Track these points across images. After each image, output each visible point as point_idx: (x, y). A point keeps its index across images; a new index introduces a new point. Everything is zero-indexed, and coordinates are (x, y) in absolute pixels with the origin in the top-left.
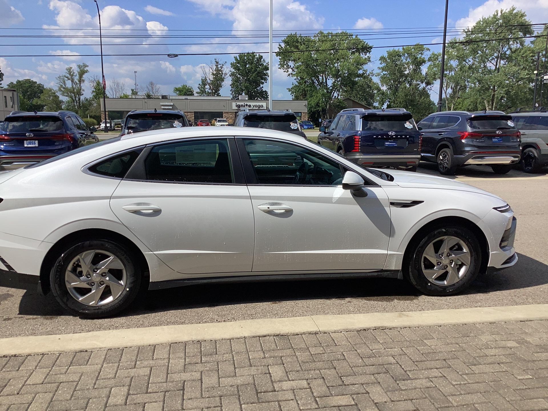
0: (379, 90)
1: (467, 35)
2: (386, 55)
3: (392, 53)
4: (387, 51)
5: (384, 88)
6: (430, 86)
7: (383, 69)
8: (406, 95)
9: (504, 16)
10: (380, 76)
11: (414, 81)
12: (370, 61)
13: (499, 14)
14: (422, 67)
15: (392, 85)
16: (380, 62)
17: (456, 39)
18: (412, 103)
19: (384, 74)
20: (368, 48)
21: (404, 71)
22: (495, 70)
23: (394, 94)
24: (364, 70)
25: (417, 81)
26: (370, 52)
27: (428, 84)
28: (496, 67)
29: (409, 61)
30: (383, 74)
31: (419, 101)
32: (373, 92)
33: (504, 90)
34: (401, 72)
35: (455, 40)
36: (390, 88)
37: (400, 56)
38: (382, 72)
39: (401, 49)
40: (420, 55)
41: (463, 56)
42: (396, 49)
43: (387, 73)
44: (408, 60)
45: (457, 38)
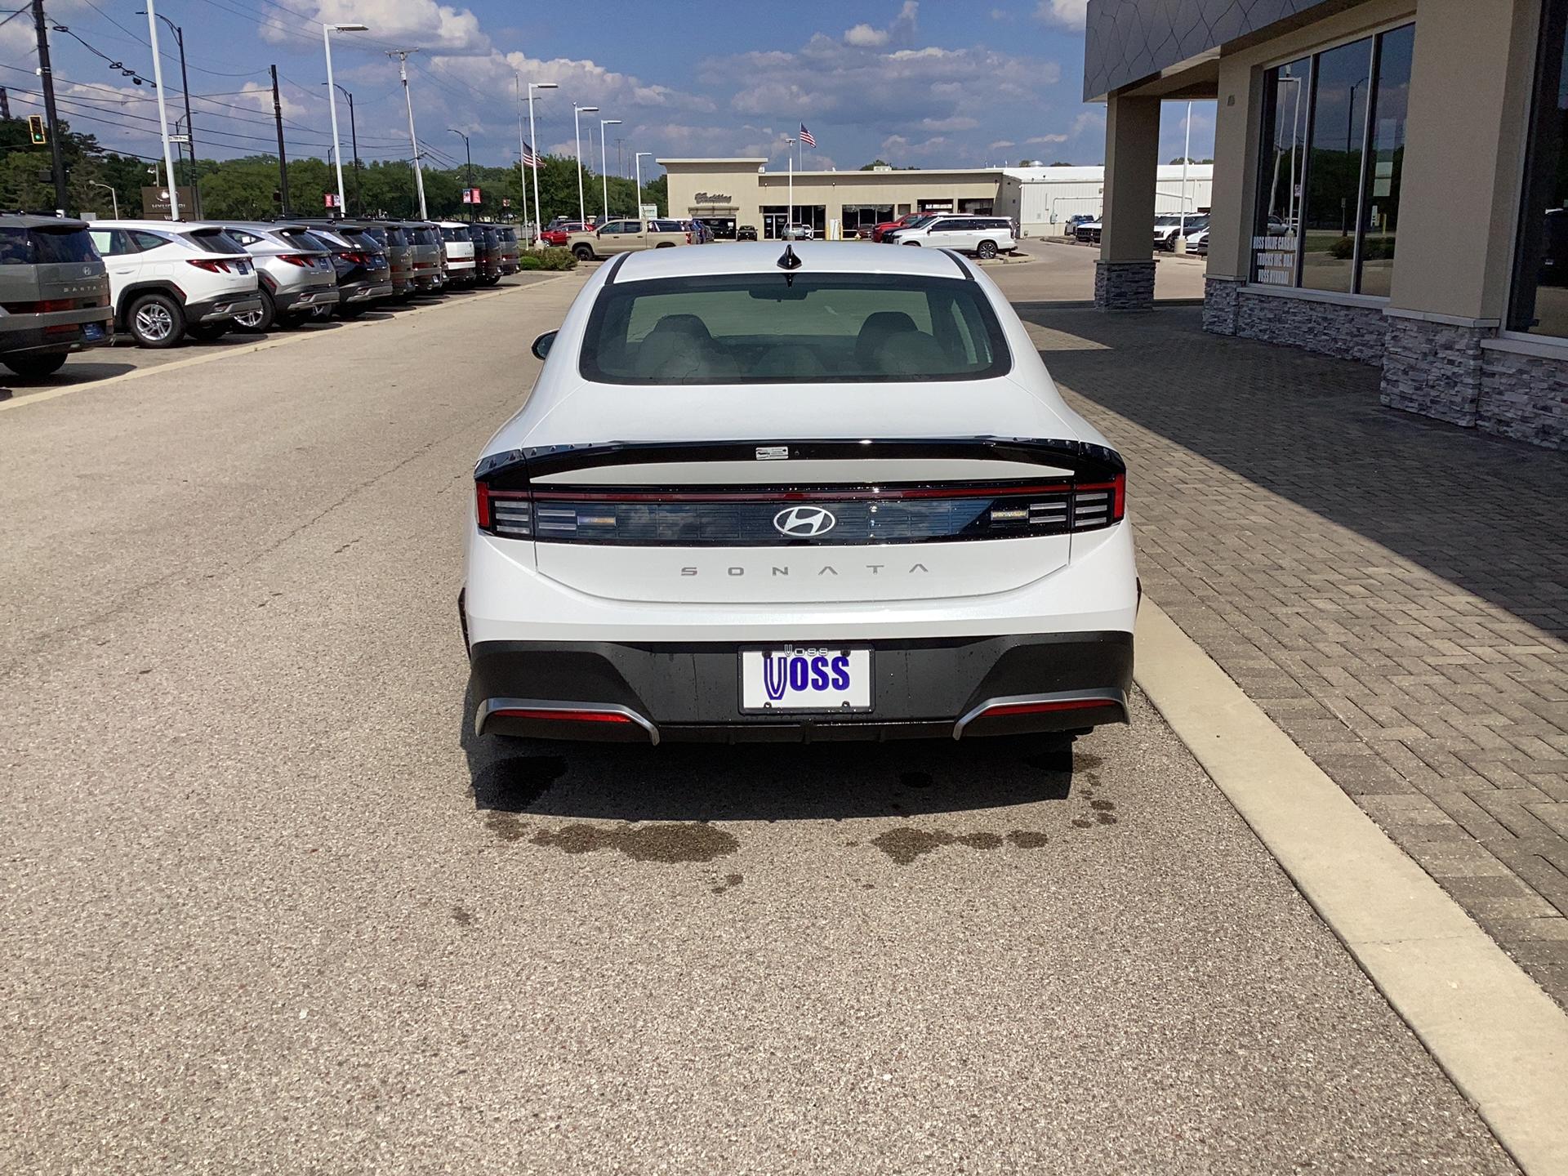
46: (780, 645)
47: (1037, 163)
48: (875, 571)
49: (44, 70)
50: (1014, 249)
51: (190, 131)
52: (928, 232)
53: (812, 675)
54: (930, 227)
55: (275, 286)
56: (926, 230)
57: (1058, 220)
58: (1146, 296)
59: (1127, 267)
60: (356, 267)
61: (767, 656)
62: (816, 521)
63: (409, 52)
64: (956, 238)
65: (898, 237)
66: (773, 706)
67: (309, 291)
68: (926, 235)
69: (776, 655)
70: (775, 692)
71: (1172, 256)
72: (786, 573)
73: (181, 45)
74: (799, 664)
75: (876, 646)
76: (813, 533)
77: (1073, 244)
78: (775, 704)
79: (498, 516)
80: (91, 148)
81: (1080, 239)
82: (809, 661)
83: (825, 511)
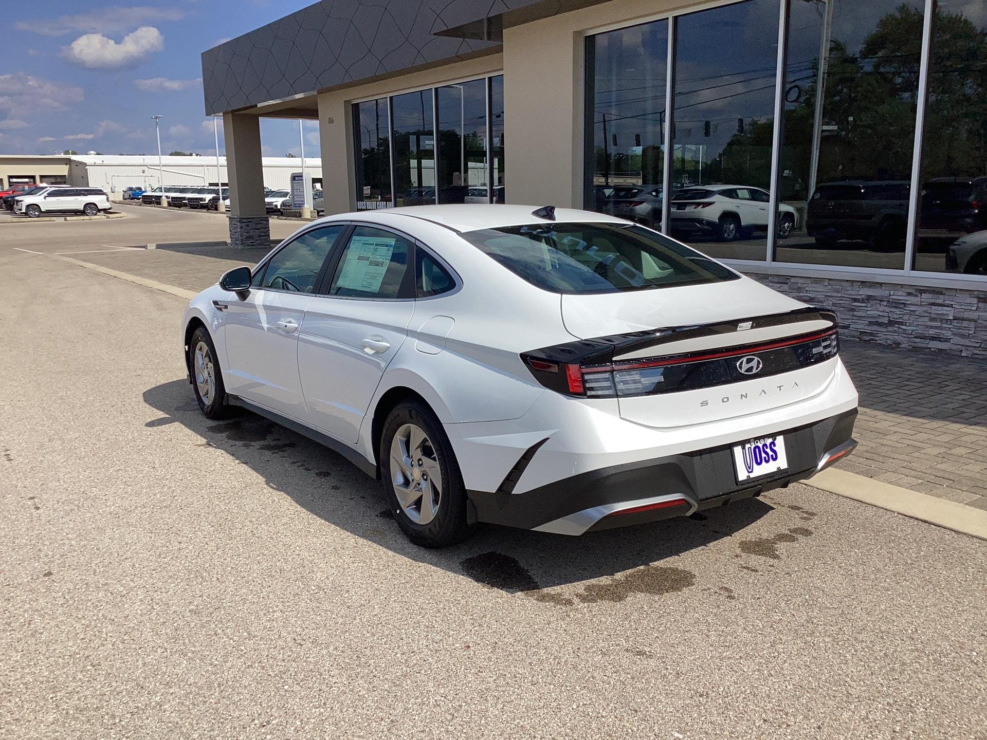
46: (748, 441)
47: (92, 152)
48: (780, 390)
50: (109, 209)
52: (45, 198)
53: (764, 455)
54: (45, 194)
56: (42, 196)
57: (117, 189)
58: (265, 238)
59: (251, 220)
61: (744, 448)
62: (754, 364)
64: (63, 202)
65: (21, 201)
66: (751, 477)
68: (43, 200)
69: (748, 446)
70: (750, 469)
71: (218, 213)
72: (746, 397)
74: (757, 450)
75: (785, 433)
76: (754, 371)
77: (140, 205)
78: (752, 475)
79: (588, 385)
81: (145, 202)
82: (761, 446)
83: (756, 359)
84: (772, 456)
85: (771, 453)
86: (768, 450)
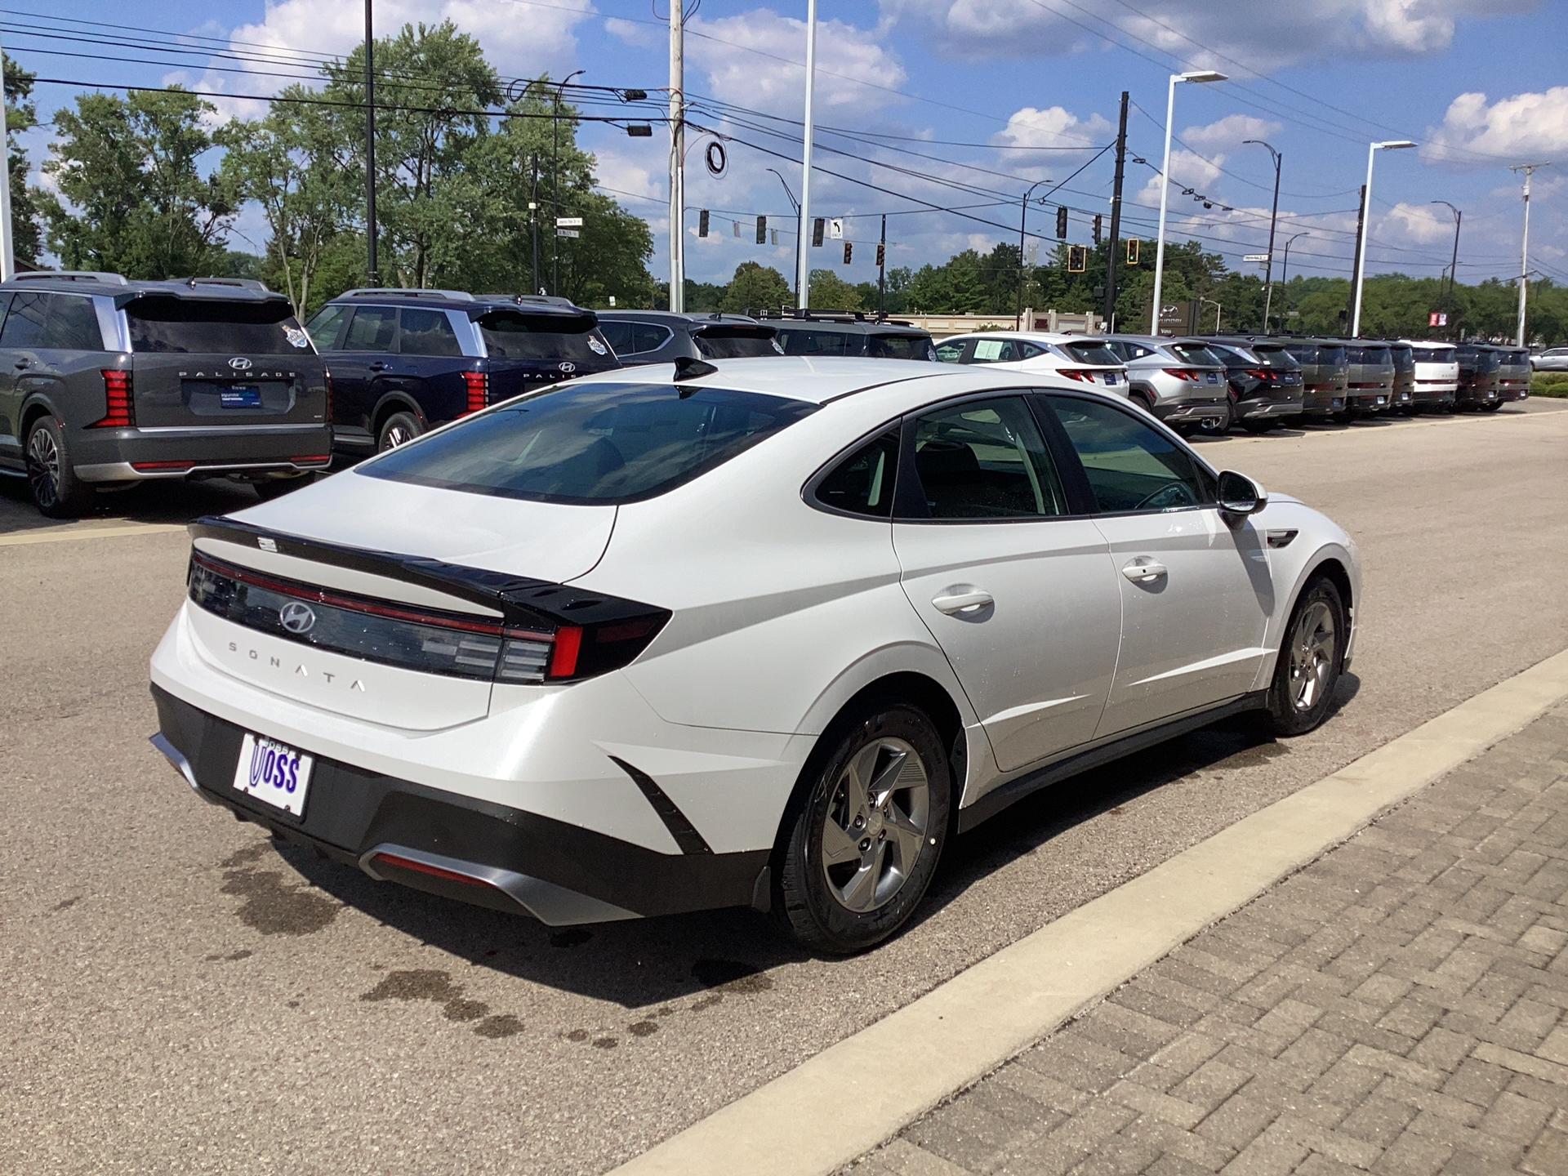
0: (57, 214)
1: (337, 83)
2: (75, 110)
3: (95, 105)
4: (77, 98)
5: (77, 212)
6: (228, 218)
7: (69, 152)
8: (157, 240)
9: (429, 43)
10: (58, 173)
11: (177, 198)
12: (33, 121)
13: (417, 37)
14: (197, 159)
15: (105, 206)
16: (56, 128)
17: (301, 87)
18: (177, 265)
19: (71, 166)
20: (21, 80)
21: (139, 165)
22: (418, 188)
23: (114, 233)
24: (17, 150)
25: (185, 199)
26: (25, 94)
27: (220, 209)
28: (420, 181)
29: (153, 136)
30: (68, 168)
31: (196, 260)
32: (28, 219)
33: (454, 245)
34: (130, 169)
35: (299, 92)
36: (95, 215)
37: (122, 117)
38: (67, 160)
39: (123, 96)
40: (188, 121)
41: (329, 139)
42: (108, 93)
43: (83, 166)
44: (152, 132)
45: (304, 88)
46: (265, 738)
49: (1116, 198)
51: (1271, 251)
55: (1155, 397)
60: (1261, 384)
61: (257, 744)
62: (303, 618)
63: (1537, 166)
66: (249, 793)
67: (1187, 404)
69: (262, 743)
70: (254, 779)
72: (278, 665)
73: (1278, 170)
75: (318, 759)
78: (252, 791)
80: (1216, 267)
82: (277, 755)
83: (310, 611)
84: (288, 782)
85: (288, 776)
86: (286, 769)
